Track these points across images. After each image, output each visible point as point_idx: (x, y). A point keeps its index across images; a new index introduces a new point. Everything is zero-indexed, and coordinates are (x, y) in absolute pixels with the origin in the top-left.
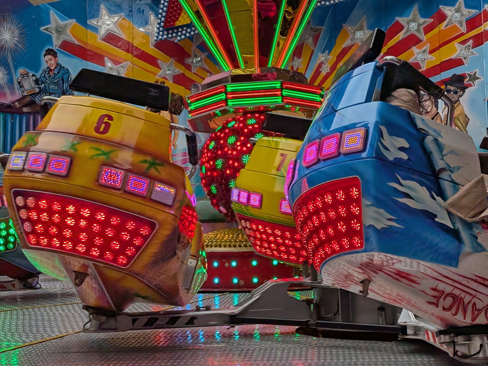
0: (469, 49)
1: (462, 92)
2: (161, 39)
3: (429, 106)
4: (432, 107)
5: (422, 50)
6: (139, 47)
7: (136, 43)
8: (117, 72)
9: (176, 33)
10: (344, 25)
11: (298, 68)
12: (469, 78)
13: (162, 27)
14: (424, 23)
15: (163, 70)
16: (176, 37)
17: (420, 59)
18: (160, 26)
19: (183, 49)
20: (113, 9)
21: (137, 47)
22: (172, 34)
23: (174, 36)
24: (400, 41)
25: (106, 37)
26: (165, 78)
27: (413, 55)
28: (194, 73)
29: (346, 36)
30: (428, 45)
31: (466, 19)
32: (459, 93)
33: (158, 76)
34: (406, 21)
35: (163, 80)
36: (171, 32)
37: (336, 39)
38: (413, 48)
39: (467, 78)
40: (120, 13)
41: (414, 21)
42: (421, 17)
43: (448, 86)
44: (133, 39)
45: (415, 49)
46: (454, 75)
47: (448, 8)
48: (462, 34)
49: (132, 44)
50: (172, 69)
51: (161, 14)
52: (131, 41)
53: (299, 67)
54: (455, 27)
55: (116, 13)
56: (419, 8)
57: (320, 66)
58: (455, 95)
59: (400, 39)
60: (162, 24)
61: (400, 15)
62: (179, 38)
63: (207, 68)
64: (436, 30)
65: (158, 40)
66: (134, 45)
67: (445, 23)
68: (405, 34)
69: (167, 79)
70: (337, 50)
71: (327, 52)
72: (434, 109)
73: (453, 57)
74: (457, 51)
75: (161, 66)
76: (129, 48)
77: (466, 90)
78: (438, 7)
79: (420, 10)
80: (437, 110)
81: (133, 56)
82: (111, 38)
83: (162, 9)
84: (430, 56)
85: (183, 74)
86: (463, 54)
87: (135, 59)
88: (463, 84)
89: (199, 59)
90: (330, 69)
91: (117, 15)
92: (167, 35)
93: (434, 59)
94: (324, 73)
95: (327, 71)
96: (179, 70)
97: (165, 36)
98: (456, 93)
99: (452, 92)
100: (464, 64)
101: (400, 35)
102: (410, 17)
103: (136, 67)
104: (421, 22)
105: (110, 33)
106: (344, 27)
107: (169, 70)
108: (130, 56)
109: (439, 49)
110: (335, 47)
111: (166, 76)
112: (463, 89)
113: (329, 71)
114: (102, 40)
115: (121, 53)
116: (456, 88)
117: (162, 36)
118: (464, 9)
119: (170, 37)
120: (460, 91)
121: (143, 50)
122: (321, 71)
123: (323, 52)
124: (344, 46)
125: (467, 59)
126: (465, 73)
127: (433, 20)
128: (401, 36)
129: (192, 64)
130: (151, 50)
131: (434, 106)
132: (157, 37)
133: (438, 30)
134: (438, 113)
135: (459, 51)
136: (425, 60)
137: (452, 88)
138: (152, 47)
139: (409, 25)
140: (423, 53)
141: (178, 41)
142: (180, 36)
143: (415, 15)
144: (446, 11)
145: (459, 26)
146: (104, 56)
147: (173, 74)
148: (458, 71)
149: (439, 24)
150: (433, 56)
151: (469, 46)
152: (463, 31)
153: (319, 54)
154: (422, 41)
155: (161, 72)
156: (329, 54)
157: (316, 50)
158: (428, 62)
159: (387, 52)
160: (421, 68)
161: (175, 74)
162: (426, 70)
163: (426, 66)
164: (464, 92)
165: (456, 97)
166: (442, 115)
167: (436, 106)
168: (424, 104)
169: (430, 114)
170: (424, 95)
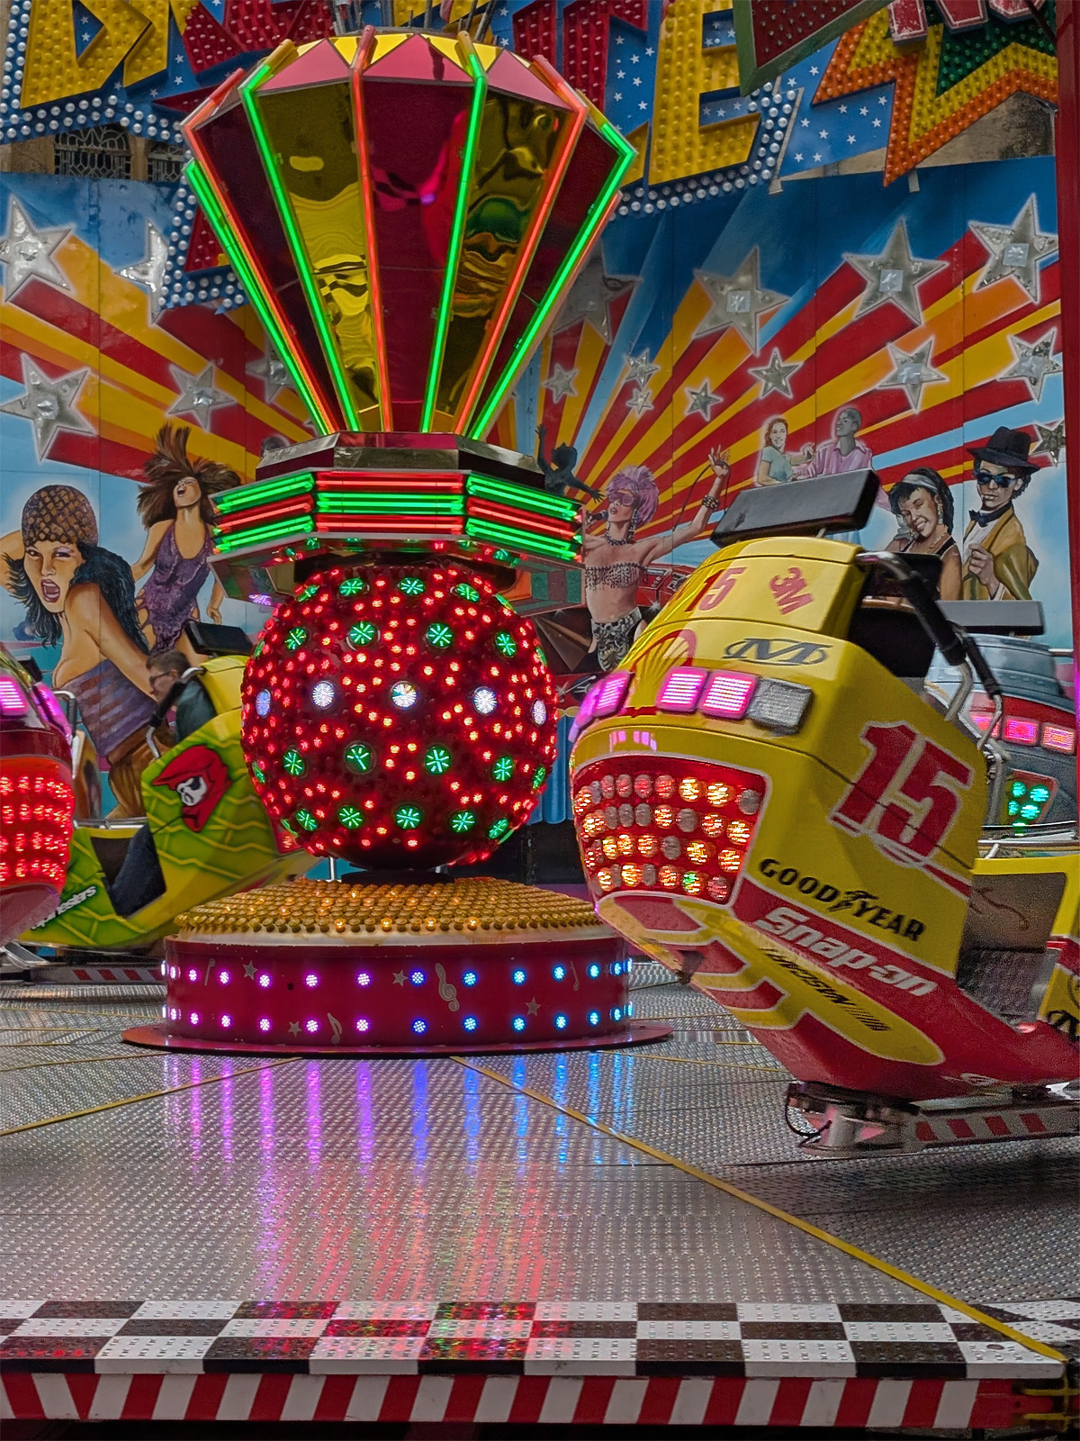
0: (1046, 354)
2: (177, 305)
3: (927, 520)
4: (937, 523)
5: (912, 354)
6: (118, 326)
7: (108, 314)
8: (54, 398)
9: (221, 287)
10: (696, 271)
11: (565, 397)
12: (1041, 441)
13: (180, 268)
14: (923, 272)
15: (184, 394)
16: (220, 298)
17: (908, 380)
18: (177, 267)
19: (241, 333)
20: (42, 208)
21: (112, 323)
22: (208, 289)
23: (215, 295)
24: (853, 325)
25: (25, 291)
26: (189, 418)
27: (889, 367)
28: (273, 406)
29: (703, 304)
30: (932, 338)
31: (1041, 264)
32: (1011, 484)
33: (172, 412)
34: (871, 264)
35: (184, 424)
36: (204, 283)
37: (673, 313)
38: (890, 347)
40: (63, 222)
41: (895, 264)
42: (915, 255)
43: (983, 464)
44: (100, 301)
45: (893, 351)
46: (1002, 430)
47: (992, 230)
48: (1030, 309)
49: (98, 315)
50: (209, 391)
51: (178, 229)
52: (94, 308)
53: (569, 394)
54: (1011, 285)
55: (53, 223)
56: (909, 228)
57: (626, 392)
58: (1000, 490)
59: (854, 318)
60: (181, 258)
61: (857, 248)
62: (227, 302)
64: (955, 296)
65: (170, 306)
66: (104, 317)
67: (982, 274)
68: (867, 304)
69: (194, 422)
70: (675, 348)
71: (647, 350)
72: (942, 529)
73: (1001, 375)
74: (1011, 358)
75: (178, 382)
76: (86, 325)
78: (965, 225)
79: (913, 235)
80: (950, 531)
81: (102, 351)
82: (37, 298)
83: (181, 214)
84: (935, 373)
85: (240, 408)
86: (1030, 370)
87: (107, 361)
88: (1025, 458)
90: (654, 403)
91: (52, 229)
92: (195, 292)
93: (947, 380)
94: (635, 416)
95: (645, 409)
96: (231, 395)
97: (189, 297)
98: (1004, 483)
99: (993, 482)
100: (1030, 399)
101: (854, 307)
102: (883, 256)
103: (114, 387)
104: (913, 268)
105: (34, 283)
106: (697, 278)
107: (200, 395)
108: (90, 351)
109: (961, 352)
110: (669, 336)
111: (193, 412)
112: (1025, 472)
113: (652, 408)
114: (13, 302)
115: (62, 341)
116: (1005, 470)
117: (181, 294)
118: (1038, 233)
119: (203, 297)
120: (1016, 479)
121: (128, 332)
122: (629, 409)
123: (635, 353)
124: (693, 337)
125: (1039, 384)
127: (947, 264)
128: (855, 310)
129: (265, 379)
130: (151, 335)
131: (941, 521)
132: (168, 298)
133: (961, 296)
134: (951, 542)
135: (1017, 360)
136: (921, 382)
137: (994, 469)
138: (155, 325)
139: (879, 278)
140: (916, 362)
141: (228, 309)
142: (232, 297)
143: (897, 245)
144: (986, 238)
145: (1020, 283)
146: (17, 351)
147: (214, 407)
148: (1011, 418)
149: (965, 277)
150: (944, 371)
151: (1047, 345)
152: (1032, 300)
153: (625, 357)
154: (913, 326)
155: (177, 402)
156: (652, 358)
157: (615, 344)
158: (928, 390)
159: (815, 355)
160: (908, 407)
161: (219, 406)
162: (923, 413)
163: (924, 400)
164: (1026, 481)
165: (1002, 495)
166: (963, 549)
167: (948, 521)
168: (913, 511)
169: (929, 543)
170: (912, 488)
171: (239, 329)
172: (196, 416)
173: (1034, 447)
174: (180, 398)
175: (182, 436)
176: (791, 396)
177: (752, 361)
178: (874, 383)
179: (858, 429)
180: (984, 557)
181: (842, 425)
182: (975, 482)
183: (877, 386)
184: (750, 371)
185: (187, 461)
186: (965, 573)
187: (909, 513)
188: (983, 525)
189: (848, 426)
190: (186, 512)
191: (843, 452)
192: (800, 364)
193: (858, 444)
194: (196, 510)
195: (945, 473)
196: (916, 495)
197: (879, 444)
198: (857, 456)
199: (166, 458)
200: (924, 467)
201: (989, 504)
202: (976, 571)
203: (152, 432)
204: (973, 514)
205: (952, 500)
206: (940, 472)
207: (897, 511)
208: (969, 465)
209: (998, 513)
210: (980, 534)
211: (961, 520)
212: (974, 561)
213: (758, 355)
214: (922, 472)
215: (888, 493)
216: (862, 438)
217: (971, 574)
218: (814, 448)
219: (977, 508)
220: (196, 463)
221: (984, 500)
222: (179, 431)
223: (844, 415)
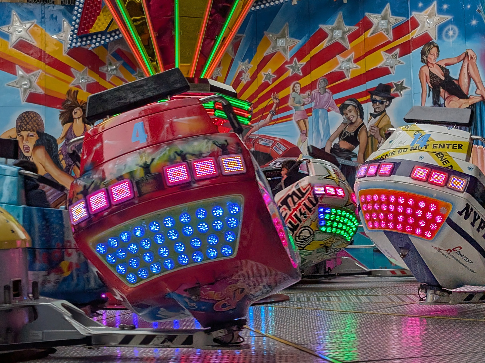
0: (396, 58)
1: (388, 102)
2: (74, 47)
3: (354, 117)
4: (358, 117)
5: (346, 59)
6: (52, 55)
7: (48, 51)
8: (28, 81)
9: (91, 40)
10: (265, 32)
11: (217, 77)
12: (395, 88)
13: (76, 34)
14: (349, 31)
15: (76, 78)
16: (90, 44)
17: (345, 68)
18: (74, 33)
19: (98, 57)
20: (25, 15)
21: (50, 54)
22: (86, 41)
23: (89, 43)
24: (324, 49)
25: (17, 44)
26: (78, 87)
27: (338, 64)
28: (109, 82)
29: (268, 43)
30: (353, 53)
31: (393, 27)
32: (385, 103)
33: (72, 85)
34: (330, 28)
35: (76, 89)
36: (85, 39)
37: (257, 47)
38: (338, 56)
39: (393, 87)
40: (33, 19)
41: (338, 28)
42: (346, 25)
43: (374, 96)
44: (45, 47)
45: (339, 58)
46: (381, 85)
47: (374, 16)
48: (389, 42)
49: (44, 52)
50: (86, 77)
51: (75, 21)
52: (43, 49)
53: (219, 76)
54: (381, 34)
55: (28, 20)
56: (343, 16)
57: (240, 74)
58: (381, 106)
59: (324, 47)
60: (76, 31)
61: (324, 22)
62: (93, 46)
63: (123, 77)
64: (361, 38)
65: (72, 47)
66: (47, 52)
67: (371, 31)
68: (329, 42)
69: (80, 88)
70: (258, 58)
71: (248, 60)
72: (360, 120)
73: (379, 65)
74: (382, 59)
75: (74, 74)
76: (41, 55)
77: (393, 100)
78: (364, 14)
79: (344, 18)
80: (362, 120)
81: (46, 64)
82: (22, 46)
83: (76, 15)
84: (355, 65)
85: (97, 83)
86: (390, 63)
87: (47, 67)
88: (390, 94)
89: (114, 67)
90: (251, 78)
91: (28, 22)
92: (81, 42)
93: (360, 67)
94: (244, 82)
95: (247, 80)
96: (93, 78)
97: (79, 44)
98: (382, 103)
99: (378, 103)
100: (390, 73)
101: (324, 43)
102: (335, 25)
103: (50, 76)
104: (345, 29)
105: (21, 40)
106: (266, 35)
107: (82, 79)
108: (42, 64)
109: (364, 58)
110: (256, 55)
111: (80, 85)
112: (390, 99)
113: (250, 80)
114: (14, 47)
115: (33, 61)
116: (382, 98)
117: (76, 43)
118: (391, 16)
119: (84, 44)
120: (387, 101)
121: (56, 57)
122: (241, 80)
123: (243, 61)
124: (265, 55)
125: (394, 68)
126: (391, 83)
127: (358, 28)
128: (325, 44)
129: (106, 73)
130: (64, 58)
131: (359, 117)
132: (71, 45)
133: (363, 38)
134: (363, 124)
135: (385, 60)
136: (350, 69)
137: (378, 98)
138: (66, 55)
139: (333, 33)
140: (348, 61)
141: (93, 48)
142: (95, 44)
143: (339, 22)
144: (372, 18)
145: (385, 34)
146: (16, 64)
147: (88, 83)
148: (384, 80)
149: (365, 32)
150: (358, 64)
151: (396, 55)
152: (390, 39)
153: (239, 62)
154: (346, 49)
155: (74, 81)
156: (249, 62)
157: (236, 58)
158: (352, 71)
159: (310, 60)
160: (345, 77)
161: (89, 82)
162: (351, 79)
163: (351, 75)
164: (390, 102)
165: (382, 107)
166: (368, 126)
167: (362, 117)
168: (349, 114)
169: (355, 125)
170: (348, 105)
171: (96, 55)
172: (81, 86)
173: (392, 90)
174: (75, 80)
175: (76, 93)
176: (301, 75)
177: (286, 63)
178: (332, 69)
179: (327, 85)
180: (376, 129)
181: (321, 84)
182: (371, 103)
183: (333, 70)
184: (286, 66)
185: (77, 102)
186: (369, 135)
187: (347, 114)
188: (375, 118)
189: (323, 85)
190: (77, 120)
191: (322, 93)
192: (305, 63)
193: (327, 90)
194: (81, 119)
195: (360, 100)
196: (350, 108)
197: (334, 90)
198: (327, 95)
199: (70, 101)
200: (351, 98)
201: (377, 110)
202: (373, 134)
203: (65, 92)
204: (371, 114)
205: (363, 109)
206: (358, 100)
207: (342, 113)
208: (369, 97)
209: (380, 113)
210: (374, 121)
211: (367, 116)
212: (372, 131)
213: (289, 60)
214: (351, 100)
215: (339, 107)
216: (329, 88)
217: (371, 135)
218: (311, 92)
219: (373, 112)
220: (81, 103)
221: (375, 109)
222: (74, 91)
223: (321, 81)
